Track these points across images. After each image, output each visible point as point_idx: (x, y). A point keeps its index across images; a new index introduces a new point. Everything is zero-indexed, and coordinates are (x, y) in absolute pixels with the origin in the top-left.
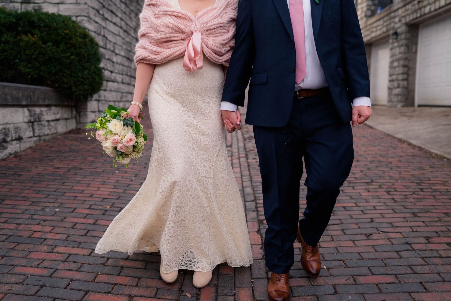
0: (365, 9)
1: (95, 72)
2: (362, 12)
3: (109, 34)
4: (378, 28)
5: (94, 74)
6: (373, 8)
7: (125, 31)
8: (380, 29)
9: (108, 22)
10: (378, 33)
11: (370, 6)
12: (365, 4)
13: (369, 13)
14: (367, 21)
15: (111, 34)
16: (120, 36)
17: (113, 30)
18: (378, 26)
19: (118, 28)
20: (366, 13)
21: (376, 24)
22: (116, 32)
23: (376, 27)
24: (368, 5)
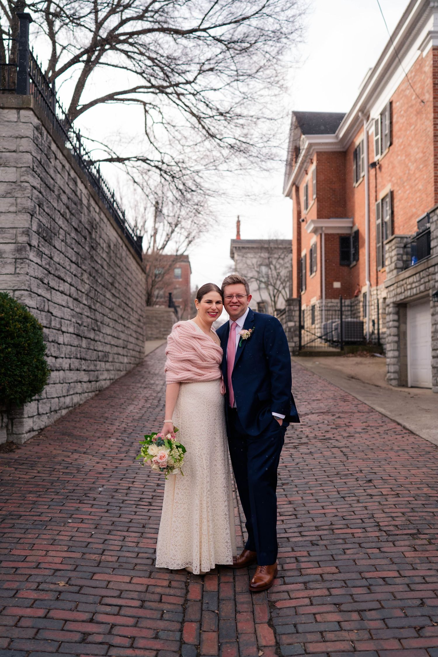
0: (395, 258)
1: (37, 367)
2: (391, 263)
3: (55, 307)
4: (414, 285)
5: (35, 370)
6: (405, 258)
7: (76, 299)
8: (416, 287)
9: (53, 291)
10: (414, 291)
11: (402, 255)
12: (394, 253)
13: (400, 264)
14: (398, 275)
15: (57, 306)
16: (68, 308)
17: (60, 302)
18: (414, 282)
19: (66, 297)
20: (396, 264)
21: (411, 280)
22: (64, 304)
23: (411, 284)
24: (398, 254)
